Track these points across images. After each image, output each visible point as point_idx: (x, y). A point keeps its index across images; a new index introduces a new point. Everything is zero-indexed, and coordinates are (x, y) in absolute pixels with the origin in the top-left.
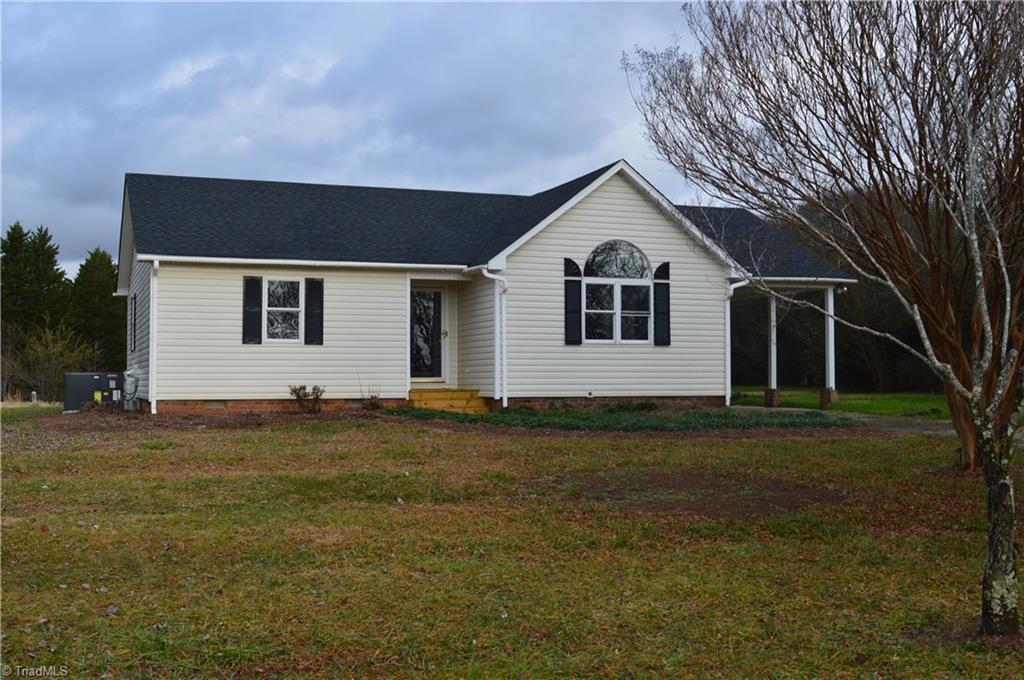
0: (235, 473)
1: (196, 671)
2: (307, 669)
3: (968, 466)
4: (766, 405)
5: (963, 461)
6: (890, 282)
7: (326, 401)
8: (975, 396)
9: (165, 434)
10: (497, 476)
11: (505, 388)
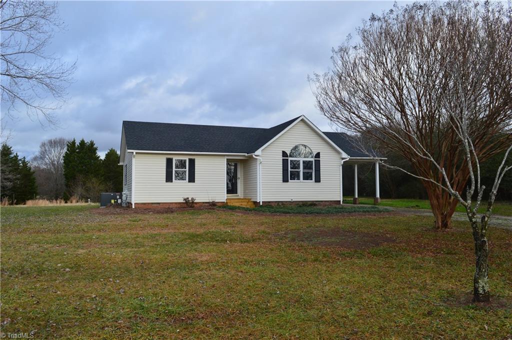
0: (165, 231)
1: (157, 319)
2: (203, 318)
3: (438, 228)
4: (354, 204)
5: (437, 226)
6: (432, 159)
7: (196, 203)
8: (468, 204)
9: (138, 215)
10: (263, 232)
11: (261, 198)
